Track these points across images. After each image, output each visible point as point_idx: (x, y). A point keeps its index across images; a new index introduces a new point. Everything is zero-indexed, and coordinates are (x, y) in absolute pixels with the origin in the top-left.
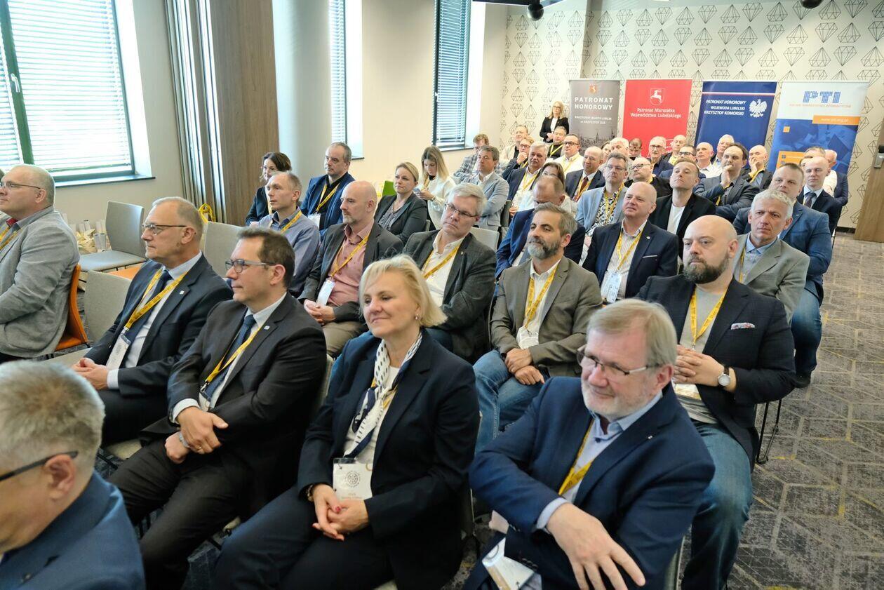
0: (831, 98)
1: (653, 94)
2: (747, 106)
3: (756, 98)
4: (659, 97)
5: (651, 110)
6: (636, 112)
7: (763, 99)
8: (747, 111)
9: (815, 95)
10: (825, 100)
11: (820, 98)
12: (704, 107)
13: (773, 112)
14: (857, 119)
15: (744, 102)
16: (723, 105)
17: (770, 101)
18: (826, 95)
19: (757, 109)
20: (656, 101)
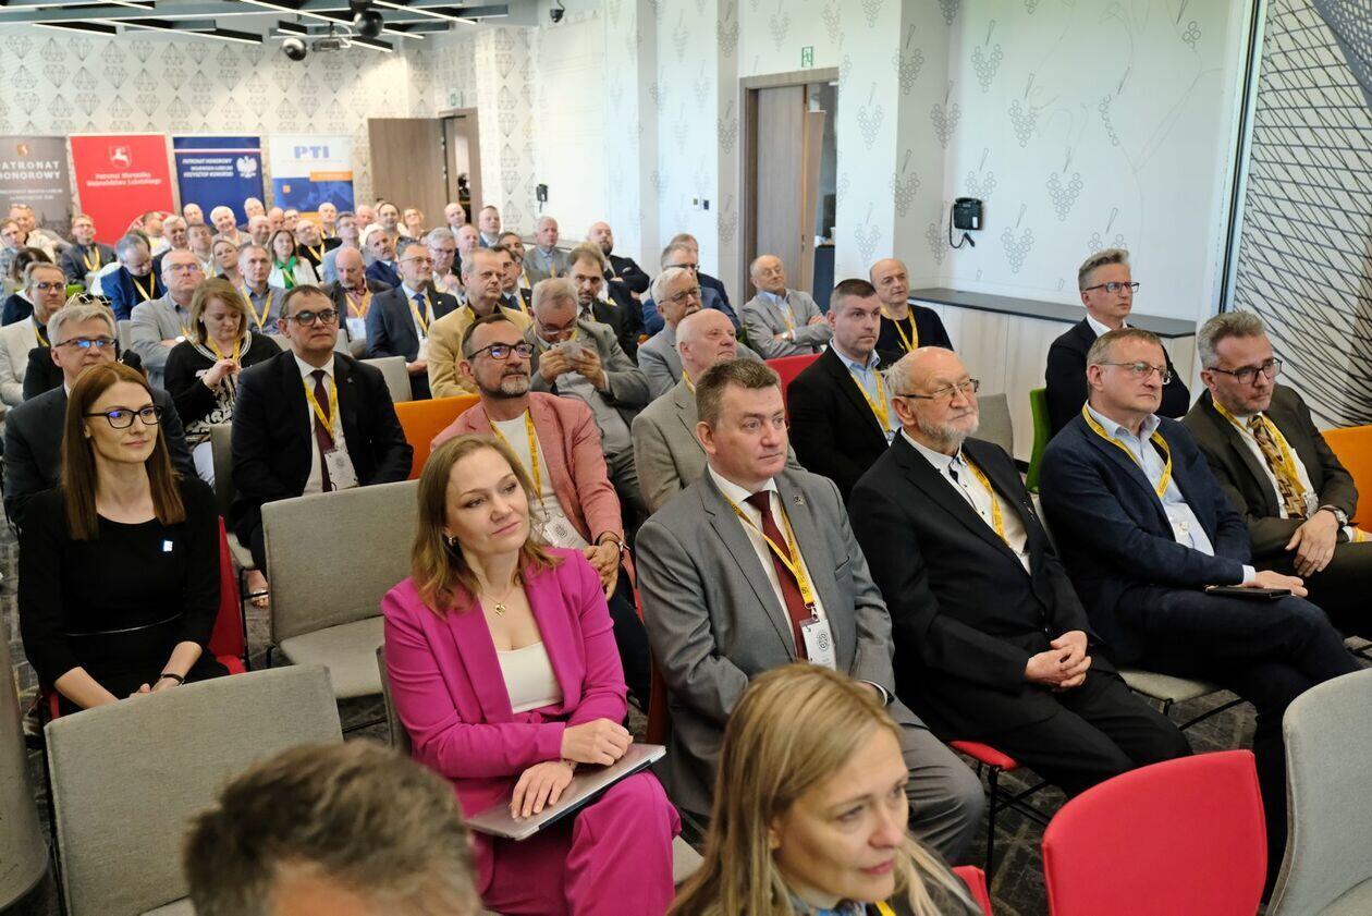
0: (321, 153)
1: (114, 154)
2: (234, 164)
3: (242, 155)
4: (124, 158)
5: (117, 176)
6: (93, 179)
7: (251, 155)
8: (236, 171)
9: (305, 150)
10: (316, 155)
11: (310, 153)
12: (181, 168)
13: (264, 171)
14: (351, 173)
15: (229, 161)
16: (205, 165)
17: (257, 157)
18: (315, 150)
19: (247, 168)
20: (121, 163)
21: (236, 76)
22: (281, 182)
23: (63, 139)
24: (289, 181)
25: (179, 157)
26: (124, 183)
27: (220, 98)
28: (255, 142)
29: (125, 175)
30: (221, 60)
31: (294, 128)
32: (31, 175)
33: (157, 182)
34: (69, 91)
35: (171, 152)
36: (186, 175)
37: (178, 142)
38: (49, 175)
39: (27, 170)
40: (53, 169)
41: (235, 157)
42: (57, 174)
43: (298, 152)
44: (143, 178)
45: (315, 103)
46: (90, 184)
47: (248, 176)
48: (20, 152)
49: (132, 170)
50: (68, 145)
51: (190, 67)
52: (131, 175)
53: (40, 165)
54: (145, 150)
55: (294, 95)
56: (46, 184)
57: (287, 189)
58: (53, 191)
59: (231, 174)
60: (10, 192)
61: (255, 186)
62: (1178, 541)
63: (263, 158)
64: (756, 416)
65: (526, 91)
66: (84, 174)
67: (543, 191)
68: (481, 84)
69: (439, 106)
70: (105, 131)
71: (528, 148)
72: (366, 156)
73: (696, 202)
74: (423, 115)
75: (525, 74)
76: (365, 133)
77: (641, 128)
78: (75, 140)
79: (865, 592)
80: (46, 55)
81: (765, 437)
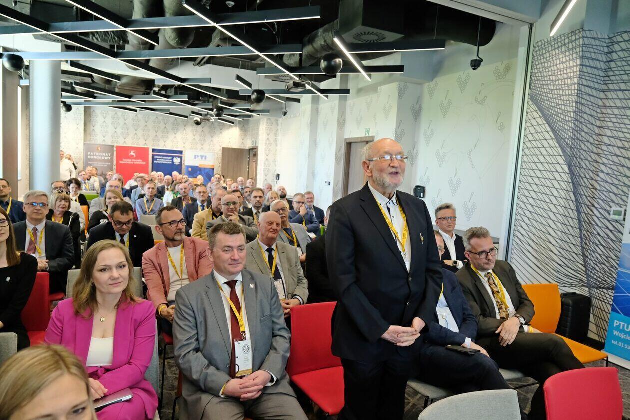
0: (204, 158)
1: (131, 153)
2: (173, 159)
3: (176, 157)
4: (134, 154)
5: (131, 160)
6: (122, 160)
7: (179, 157)
8: (173, 162)
9: (198, 157)
10: (202, 159)
11: (200, 157)
12: (154, 159)
13: (183, 162)
14: (214, 166)
15: (171, 158)
16: (162, 159)
17: (181, 158)
18: (202, 157)
19: (177, 161)
20: (133, 156)
21: (178, 130)
22: (188, 167)
23: (113, 146)
24: (191, 167)
25: (153, 156)
26: (132, 163)
27: (172, 136)
28: (181, 152)
29: (133, 160)
30: (174, 124)
31: (196, 149)
32: (101, 158)
33: (144, 163)
34: (119, 130)
35: (151, 153)
36: (155, 162)
37: (154, 150)
38: (107, 158)
39: (100, 156)
40: (109, 156)
41: (173, 157)
42: (110, 158)
43: (196, 157)
44: (139, 162)
45: (205, 141)
46: (121, 162)
47: (177, 164)
48: (98, 149)
49: (136, 158)
50: (115, 149)
51: (162, 125)
52: (135, 160)
53: (104, 154)
54: (142, 152)
55: (198, 138)
56: (105, 161)
57: (190, 169)
58: (108, 164)
59: (171, 163)
60: (92, 163)
61: (179, 168)
62: (440, 324)
63: (183, 158)
64: (229, 247)
65: (276, 141)
66: (119, 158)
67: (278, 176)
68: (260, 137)
69: (248, 145)
70: (129, 144)
71: (275, 161)
72: (220, 161)
73: (326, 182)
74: (242, 148)
75: (276, 135)
76: (221, 152)
77: (309, 155)
78: (117, 147)
79: (280, 329)
80: (113, 118)
81: (233, 256)
